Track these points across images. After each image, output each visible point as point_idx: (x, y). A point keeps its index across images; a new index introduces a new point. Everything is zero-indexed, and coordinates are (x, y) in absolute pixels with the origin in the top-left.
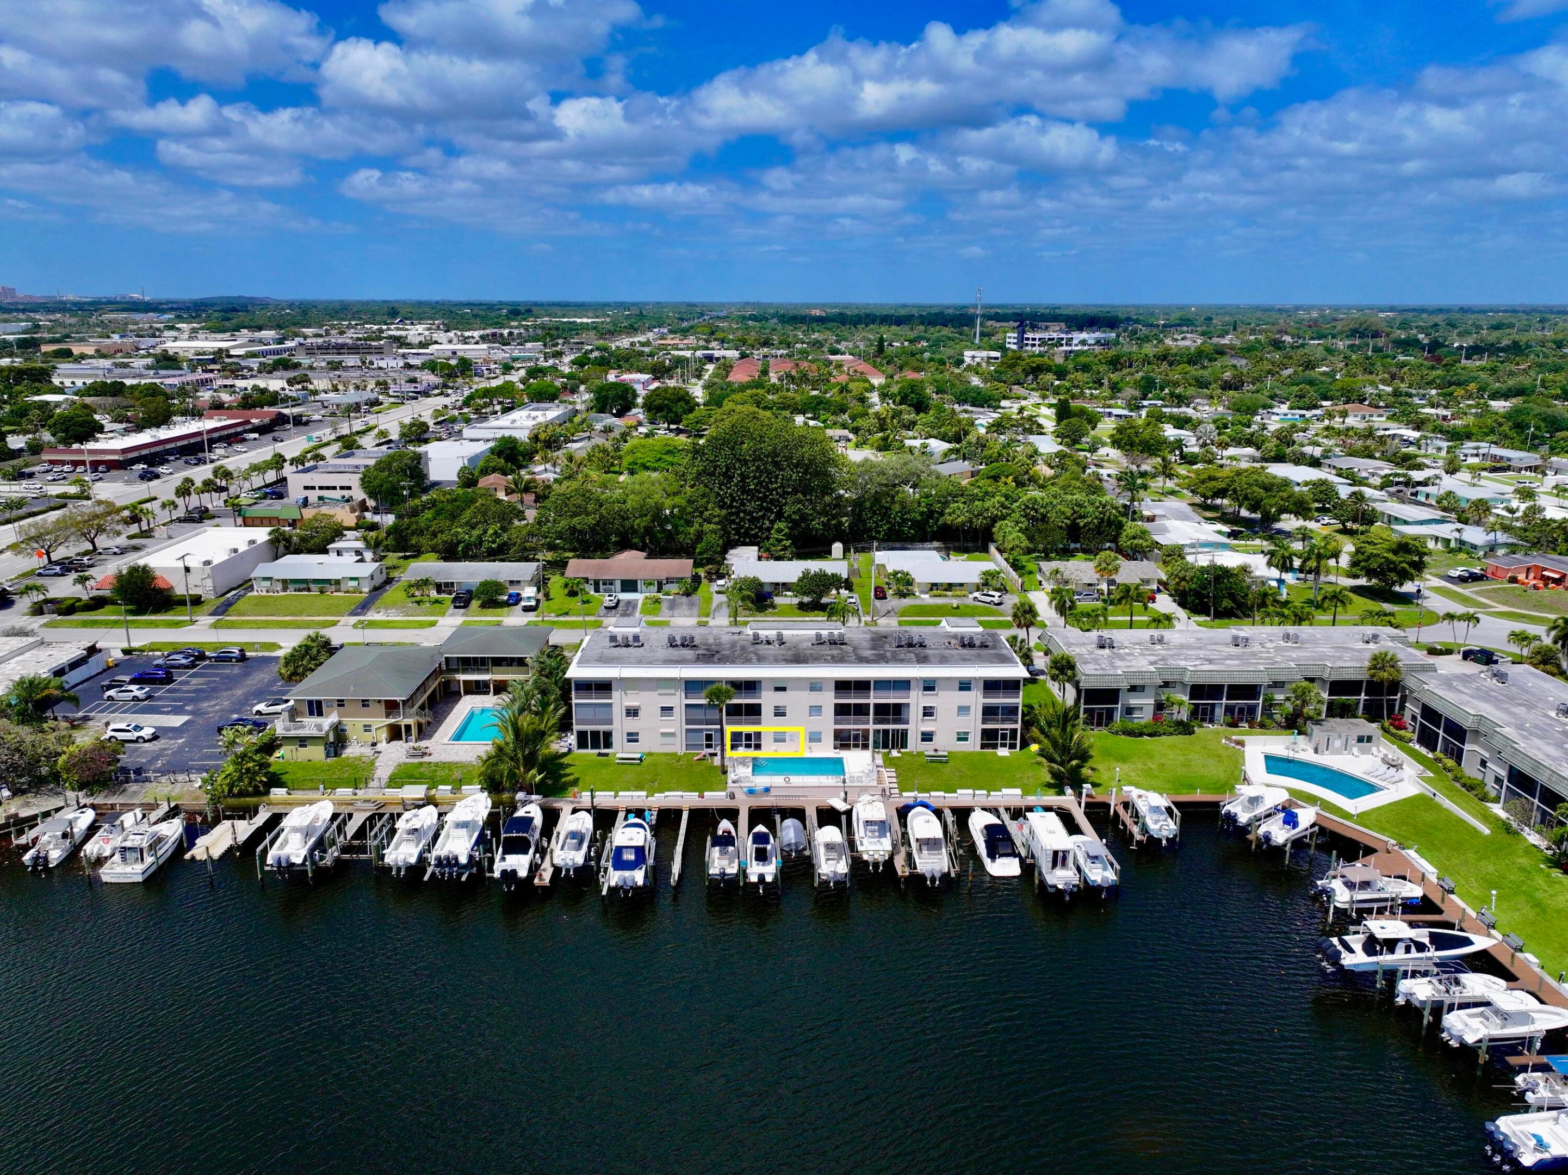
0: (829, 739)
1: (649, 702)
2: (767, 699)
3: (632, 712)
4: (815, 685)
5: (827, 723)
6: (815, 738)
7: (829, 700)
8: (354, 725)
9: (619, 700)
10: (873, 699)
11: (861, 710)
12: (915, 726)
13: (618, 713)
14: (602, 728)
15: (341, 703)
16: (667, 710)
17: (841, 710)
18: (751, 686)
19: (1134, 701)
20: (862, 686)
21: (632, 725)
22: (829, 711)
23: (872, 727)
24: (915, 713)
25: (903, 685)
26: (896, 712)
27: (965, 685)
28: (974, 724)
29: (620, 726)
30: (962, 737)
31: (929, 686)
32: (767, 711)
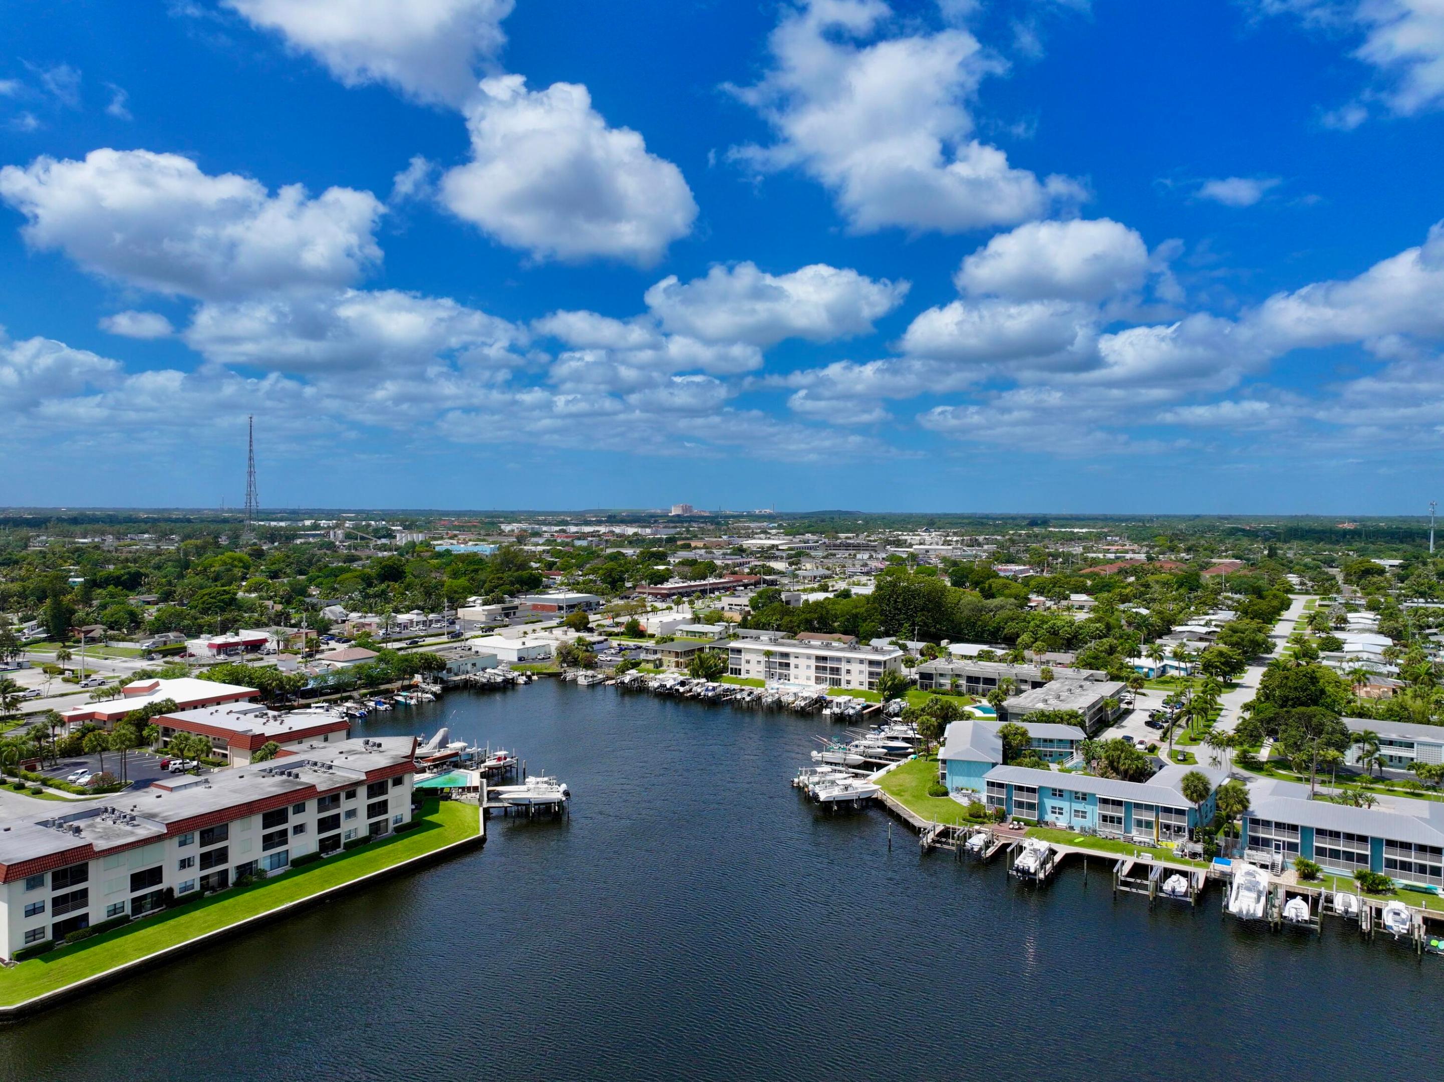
0: (813, 679)
1: (753, 658)
2: (792, 661)
3: (748, 662)
4: (809, 657)
5: (812, 673)
6: (808, 678)
7: (813, 663)
8: (666, 659)
9: (744, 656)
10: (829, 665)
11: (825, 668)
12: (844, 677)
13: (743, 662)
14: (738, 667)
15: (663, 651)
16: (759, 662)
17: (817, 668)
18: (786, 655)
19: (942, 681)
20: (825, 659)
21: (747, 667)
22: (813, 668)
23: (828, 676)
24: (843, 672)
25: (839, 660)
26: (836, 671)
27: (861, 661)
28: (865, 679)
29: (744, 667)
30: (861, 684)
31: (849, 661)
32: (792, 666)
